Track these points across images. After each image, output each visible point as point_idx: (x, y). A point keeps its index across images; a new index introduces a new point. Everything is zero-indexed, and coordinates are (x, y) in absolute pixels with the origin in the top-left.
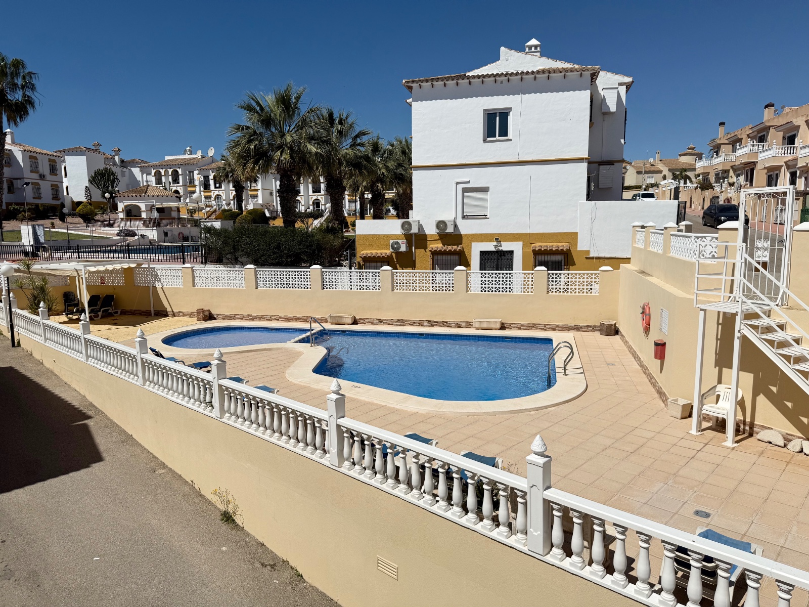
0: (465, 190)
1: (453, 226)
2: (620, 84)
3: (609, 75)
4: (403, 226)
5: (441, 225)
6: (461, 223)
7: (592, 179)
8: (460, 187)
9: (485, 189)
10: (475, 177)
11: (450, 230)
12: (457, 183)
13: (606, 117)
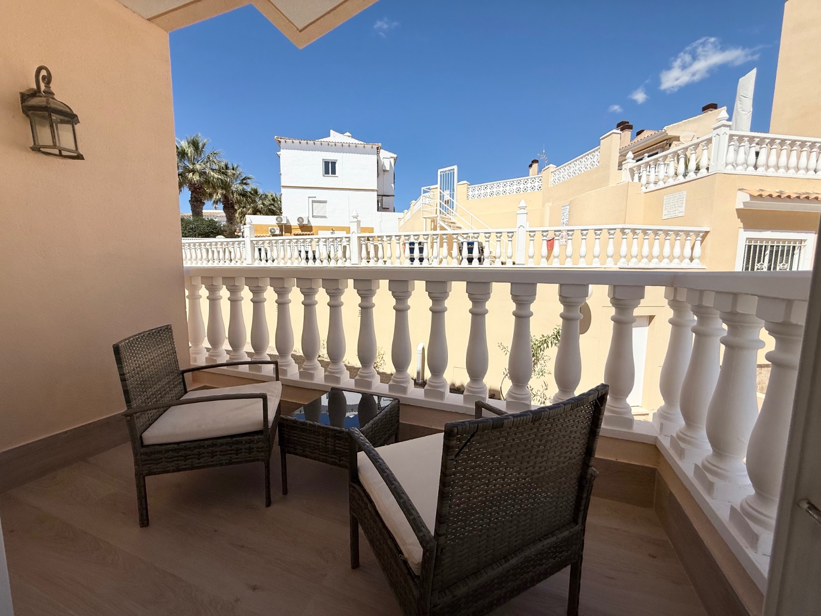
0: (313, 202)
1: (307, 221)
2: (391, 157)
3: (386, 152)
4: (277, 219)
5: (300, 219)
6: (311, 219)
7: (379, 201)
8: (311, 200)
9: (325, 202)
10: (320, 195)
11: (305, 222)
12: (309, 197)
13: (385, 173)
